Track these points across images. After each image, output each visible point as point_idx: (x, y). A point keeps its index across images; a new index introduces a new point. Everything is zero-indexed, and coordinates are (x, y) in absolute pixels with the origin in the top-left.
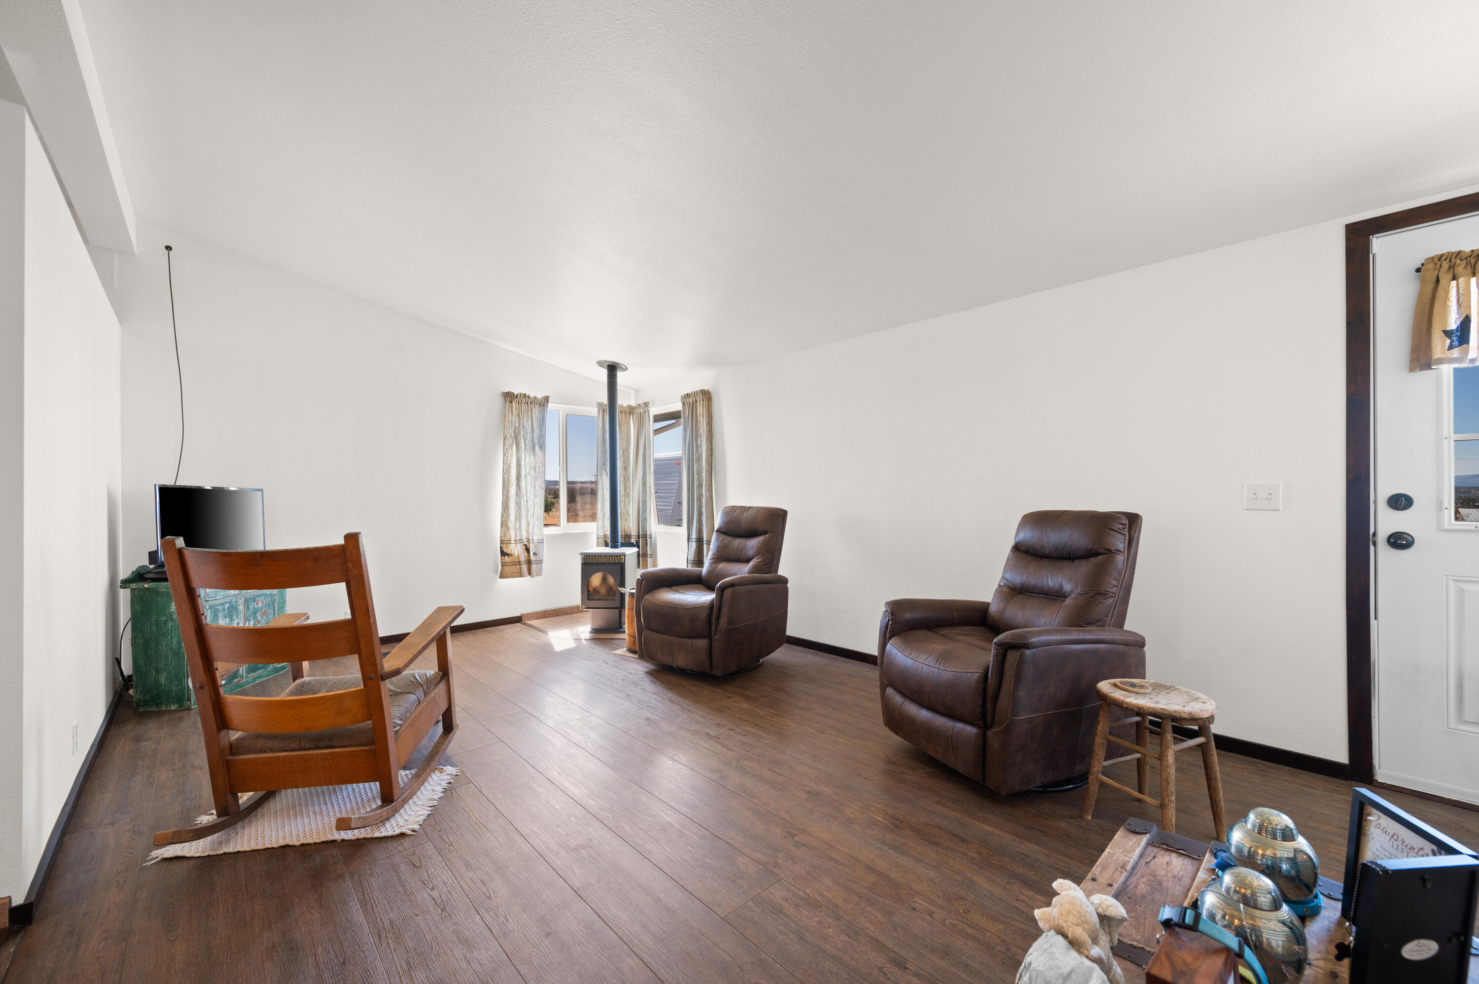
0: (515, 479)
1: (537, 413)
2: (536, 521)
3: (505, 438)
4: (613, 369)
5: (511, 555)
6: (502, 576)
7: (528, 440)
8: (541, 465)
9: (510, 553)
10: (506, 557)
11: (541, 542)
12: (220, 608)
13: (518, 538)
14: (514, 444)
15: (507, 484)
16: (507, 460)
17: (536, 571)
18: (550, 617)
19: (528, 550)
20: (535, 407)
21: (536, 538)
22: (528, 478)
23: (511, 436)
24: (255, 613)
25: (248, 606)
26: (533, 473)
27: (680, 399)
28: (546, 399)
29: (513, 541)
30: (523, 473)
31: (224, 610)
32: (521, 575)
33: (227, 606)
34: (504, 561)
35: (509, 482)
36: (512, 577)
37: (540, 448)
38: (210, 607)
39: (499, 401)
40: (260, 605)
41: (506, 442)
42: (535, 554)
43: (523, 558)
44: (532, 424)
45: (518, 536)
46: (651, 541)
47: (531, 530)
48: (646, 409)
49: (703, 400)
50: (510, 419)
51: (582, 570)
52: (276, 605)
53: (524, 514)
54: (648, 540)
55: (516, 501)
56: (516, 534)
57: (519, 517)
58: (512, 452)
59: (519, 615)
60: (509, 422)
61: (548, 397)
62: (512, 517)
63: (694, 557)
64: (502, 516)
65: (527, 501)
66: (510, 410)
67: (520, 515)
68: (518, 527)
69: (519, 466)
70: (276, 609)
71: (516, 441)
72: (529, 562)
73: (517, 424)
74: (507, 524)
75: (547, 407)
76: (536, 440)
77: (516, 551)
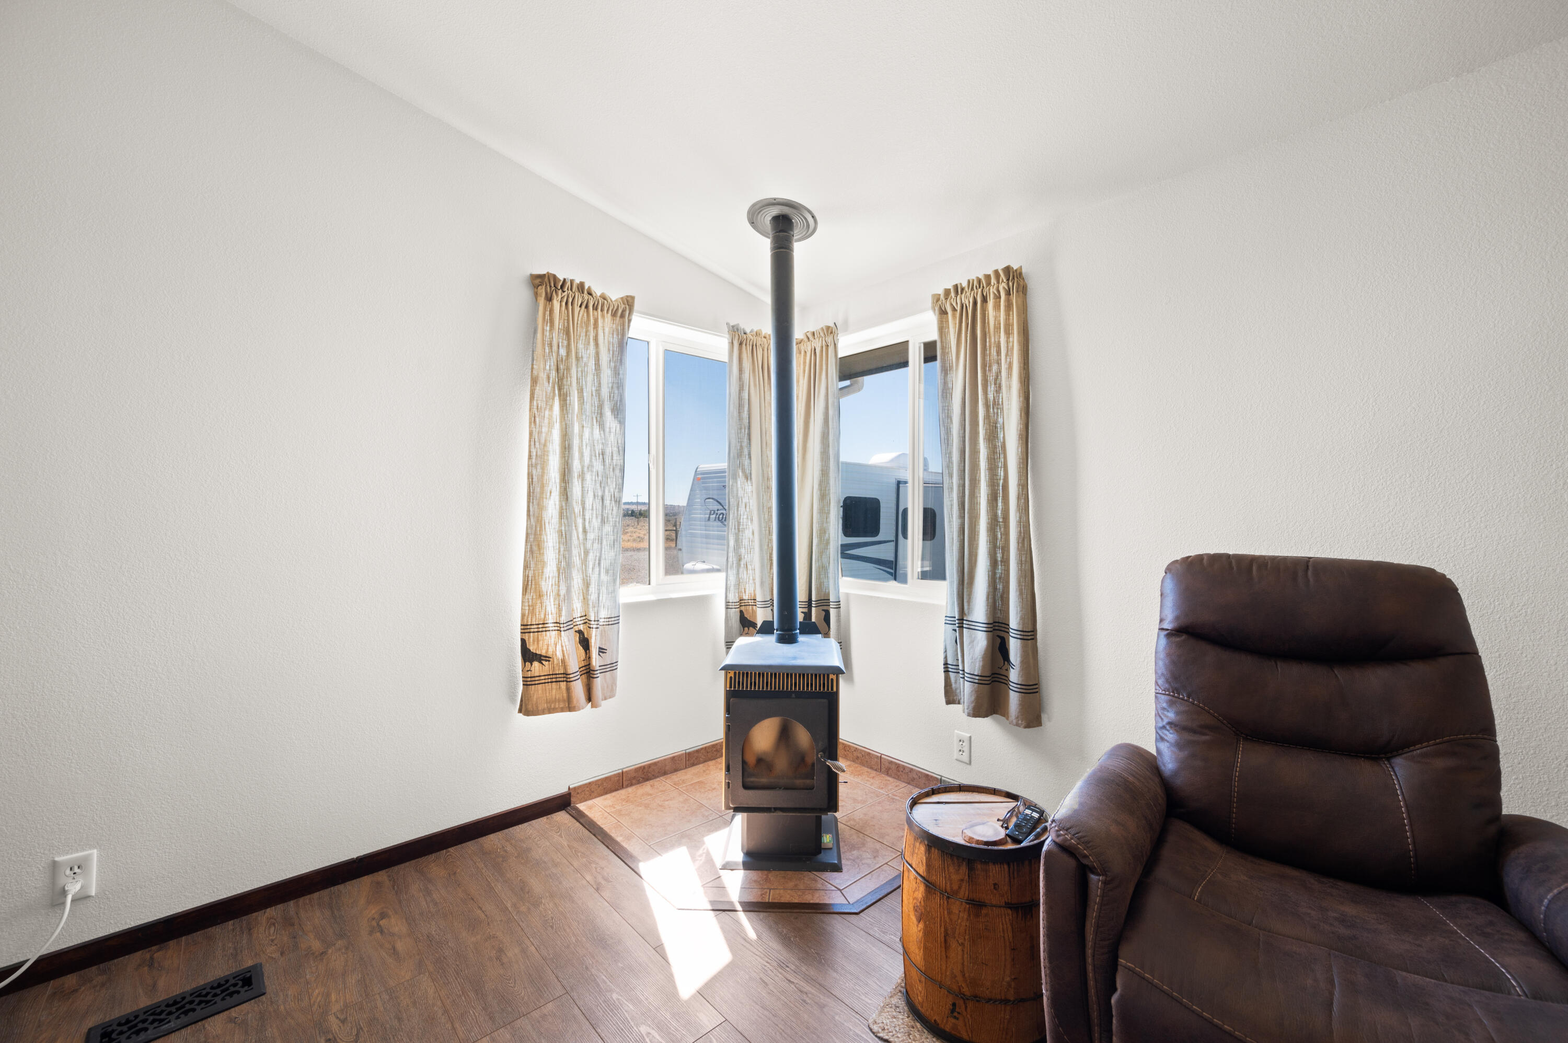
0: (558, 481)
1: (607, 330)
2: (604, 577)
3: (534, 381)
4: (784, 224)
5: (548, 658)
6: (526, 709)
7: (589, 389)
8: (615, 449)
9: (543, 653)
10: (536, 664)
11: (614, 621)
13: (563, 619)
14: (557, 398)
15: (538, 490)
16: (540, 433)
17: (603, 689)
18: (632, 785)
19: (585, 643)
20: (603, 316)
21: (603, 614)
22: (588, 477)
23: (548, 378)
26: (598, 466)
27: (929, 302)
28: (629, 302)
29: (551, 626)
30: (576, 465)
32: (569, 705)
34: (529, 674)
35: (542, 487)
36: (550, 712)
37: (613, 411)
39: (523, 294)
41: (537, 392)
42: (602, 650)
43: (574, 666)
44: (597, 354)
45: (564, 613)
46: (839, 615)
47: (593, 597)
48: (829, 339)
49: (1008, 293)
50: (547, 339)
51: (728, 709)
53: (576, 560)
54: (833, 612)
55: (560, 532)
56: (559, 610)
57: (564, 570)
58: (551, 416)
59: (563, 790)
60: (543, 344)
61: (633, 298)
62: (551, 569)
63: (983, 667)
64: (526, 567)
65: (585, 531)
66: (547, 317)
67: (569, 565)
68: (563, 592)
69: (566, 448)
71: (560, 389)
72: (588, 672)
73: (563, 352)
74: (537, 585)
75: (630, 321)
76: (605, 391)
77: (559, 647)
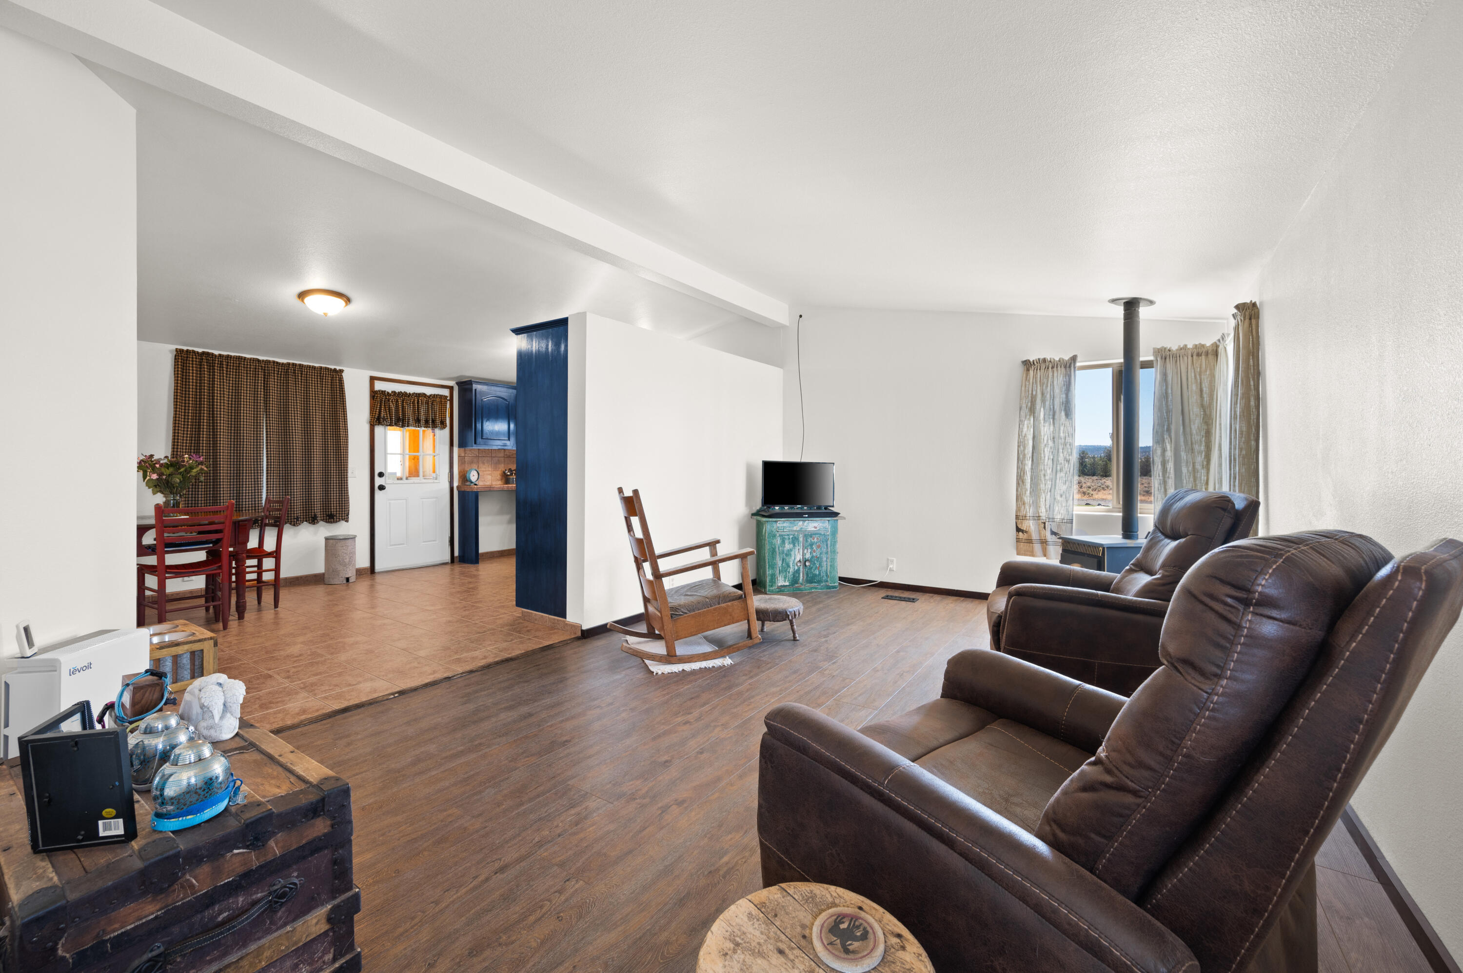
0: (1031, 452)
1: (1063, 375)
2: (1059, 498)
3: (1020, 410)
4: (1131, 306)
5: (1026, 532)
6: (1018, 553)
7: (1048, 408)
9: (1025, 529)
10: (1021, 533)
11: (1068, 522)
12: (787, 537)
13: (1031, 515)
14: (1031, 416)
15: (1022, 457)
16: (1022, 432)
19: (1043, 527)
21: (1058, 516)
22: (1046, 450)
24: (811, 545)
25: (806, 539)
28: (1074, 359)
29: (1028, 517)
31: (789, 539)
33: (791, 537)
34: (1018, 537)
35: (1024, 455)
37: (1066, 415)
38: (780, 536)
40: (815, 540)
41: (1021, 414)
42: (1054, 534)
43: (1037, 536)
44: (1053, 390)
45: (1032, 512)
47: (1047, 507)
50: (1027, 389)
52: (829, 542)
53: (1041, 489)
56: (1030, 510)
57: (1033, 492)
58: (1028, 425)
60: (1025, 392)
62: (1028, 492)
64: (1017, 491)
67: (1035, 490)
68: (1031, 502)
69: (1035, 437)
70: (829, 545)
71: (1032, 411)
72: (1045, 542)
73: (1035, 393)
74: (1022, 498)
75: (1074, 367)
76: (1058, 407)
77: (1032, 528)
